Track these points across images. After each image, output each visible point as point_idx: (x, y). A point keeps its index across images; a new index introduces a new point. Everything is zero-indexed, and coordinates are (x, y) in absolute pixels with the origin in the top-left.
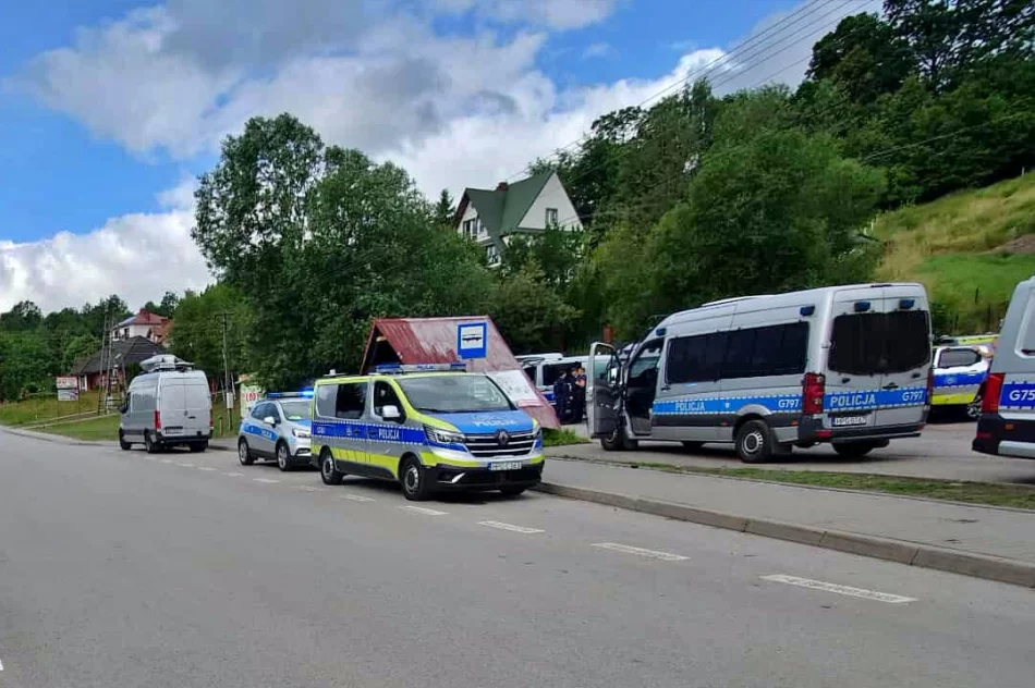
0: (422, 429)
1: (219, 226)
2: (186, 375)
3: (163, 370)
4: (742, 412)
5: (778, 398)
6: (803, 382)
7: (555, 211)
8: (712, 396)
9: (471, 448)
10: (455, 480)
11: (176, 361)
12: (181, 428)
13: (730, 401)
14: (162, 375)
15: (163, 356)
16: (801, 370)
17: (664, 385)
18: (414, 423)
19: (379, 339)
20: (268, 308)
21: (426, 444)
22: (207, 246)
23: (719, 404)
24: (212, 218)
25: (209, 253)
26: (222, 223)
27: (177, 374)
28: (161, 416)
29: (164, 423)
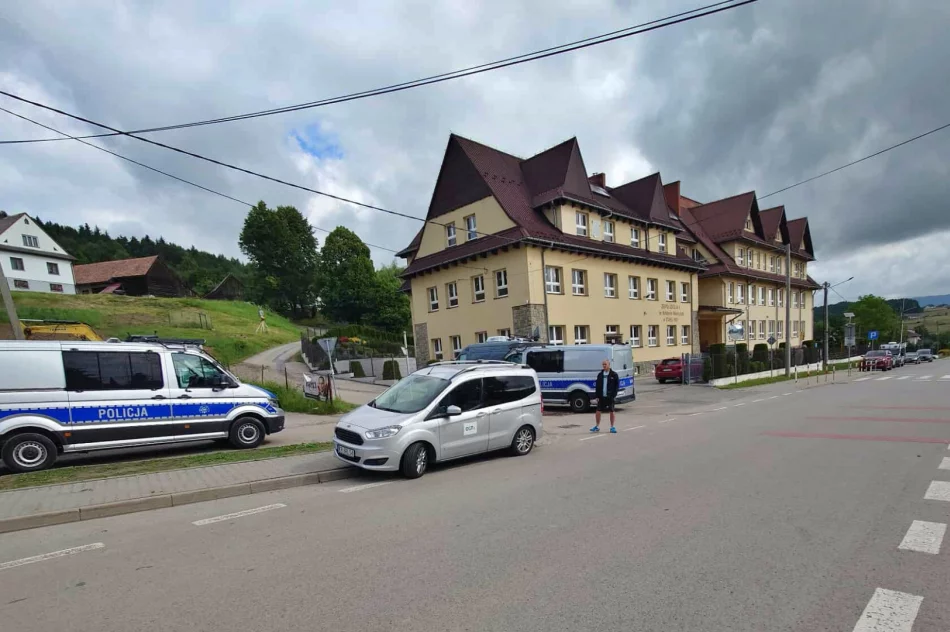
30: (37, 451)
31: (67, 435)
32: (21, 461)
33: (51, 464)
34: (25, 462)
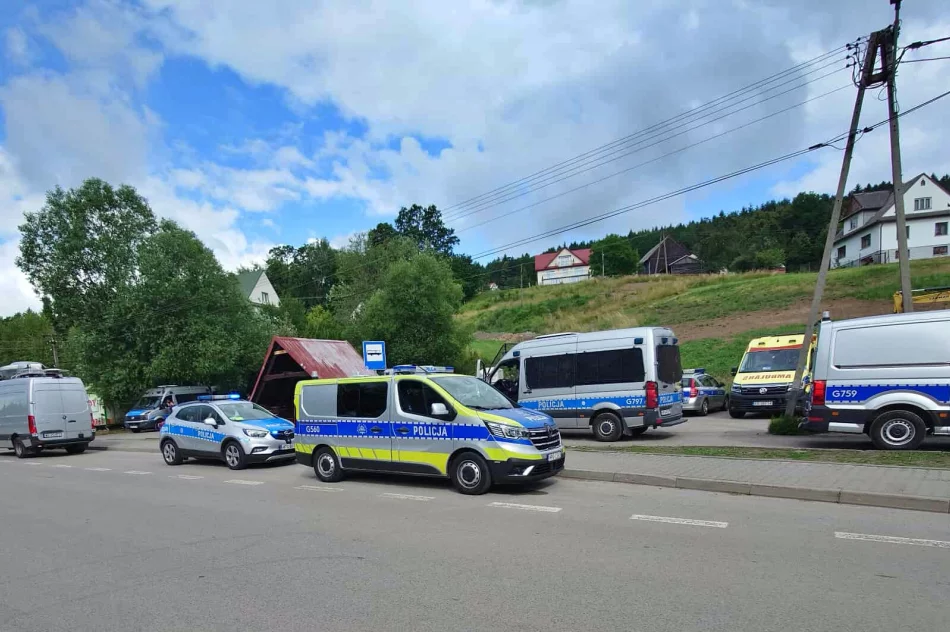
0: (484, 425)
1: (45, 261)
2: (60, 380)
3: (32, 375)
4: (596, 407)
5: (626, 398)
6: (645, 388)
7: (266, 294)
8: (571, 397)
9: (535, 442)
10: (526, 472)
11: (43, 368)
12: (60, 431)
13: (586, 400)
14: (33, 381)
15: (27, 363)
16: (643, 380)
17: (526, 390)
18: (465, 418)
19: (278, 353)
20: (100, 332)
21: (490, 439)
22: (33, 275)
23: (577, 402)
24: (38, 252)
25: (37, 282)
26: (48, 258)
27: (50, 380)
28: (37, 420)
29: (40, 427)
30: (905, 430)
31: (942, 415)
32: (887, 438)
33: (917, 445)
34: (891, 440)
